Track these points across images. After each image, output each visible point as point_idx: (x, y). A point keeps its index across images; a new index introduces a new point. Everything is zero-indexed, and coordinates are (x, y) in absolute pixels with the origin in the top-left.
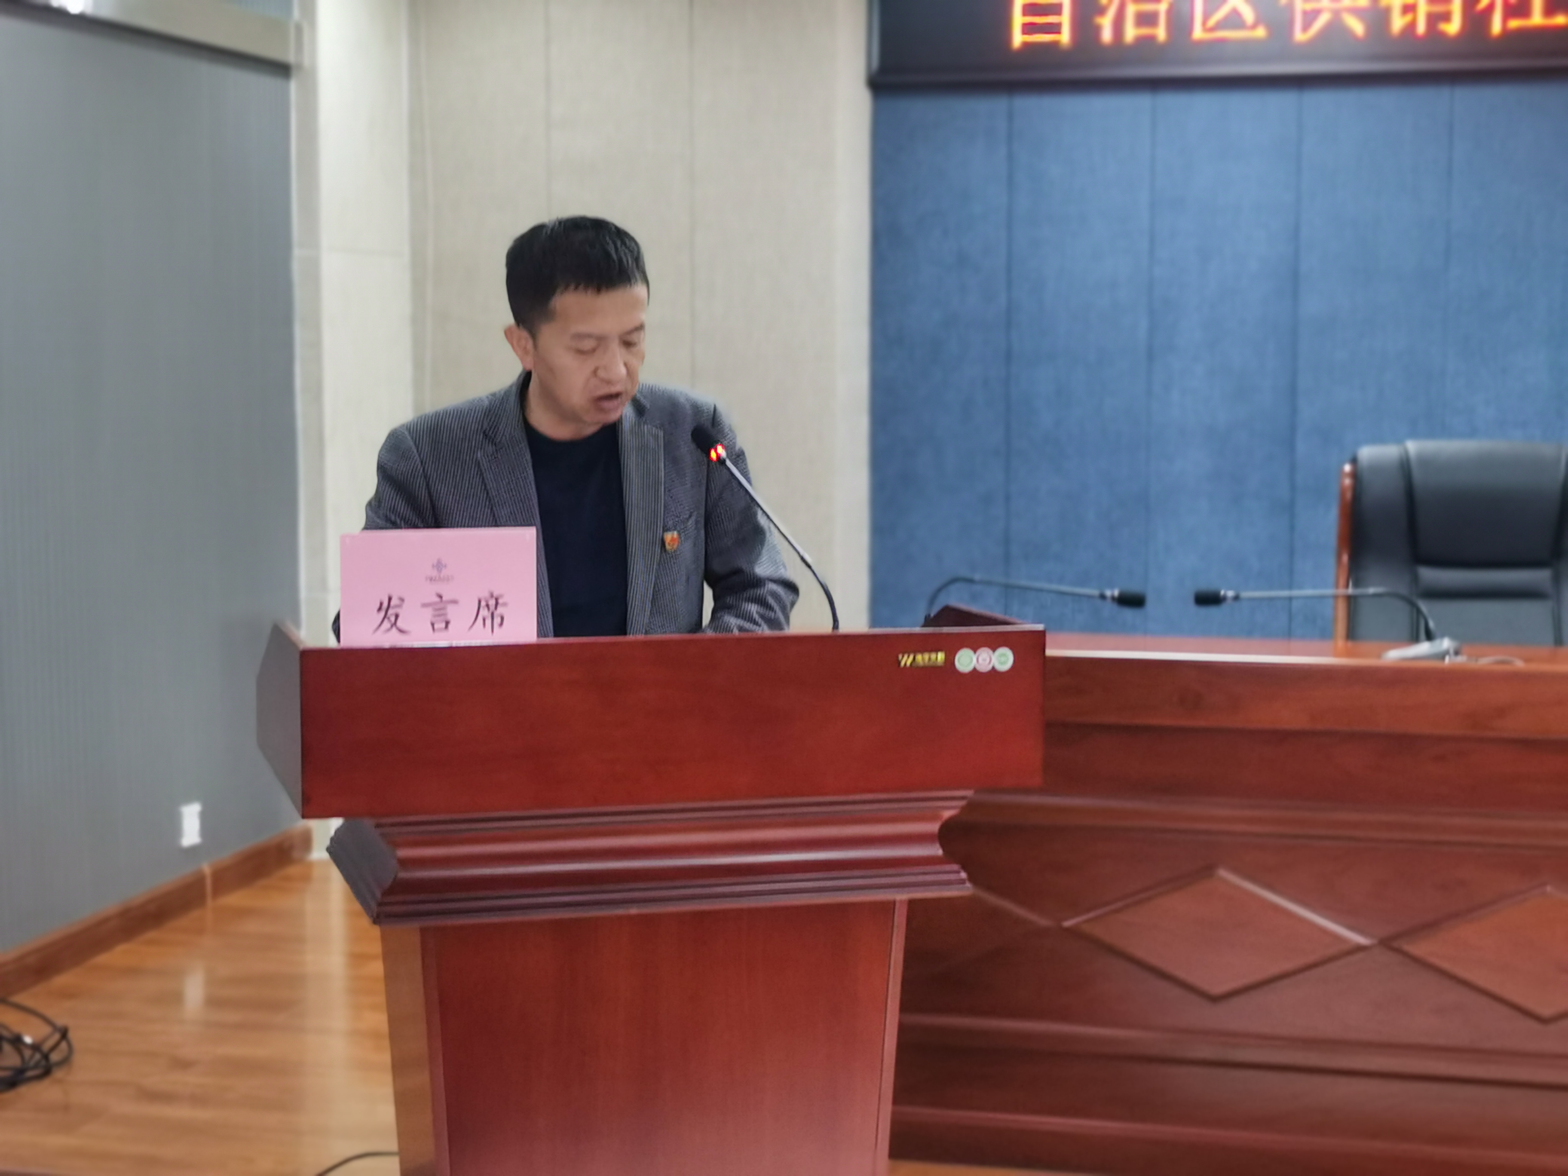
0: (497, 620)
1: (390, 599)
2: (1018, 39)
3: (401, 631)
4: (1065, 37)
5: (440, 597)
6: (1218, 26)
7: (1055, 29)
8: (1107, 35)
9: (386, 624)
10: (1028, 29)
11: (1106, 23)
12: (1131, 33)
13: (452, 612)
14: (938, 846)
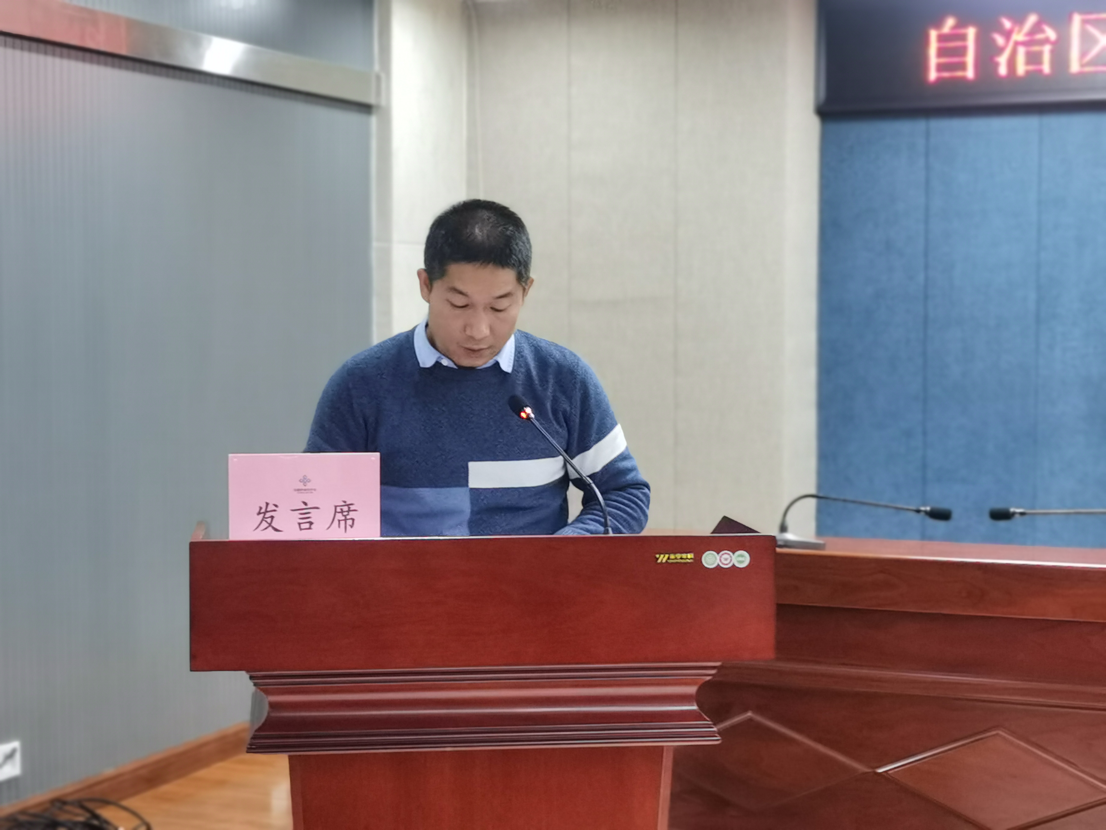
0: (350, 522)
1: (267, 504)
2: (933, 75)
3: (276, 530)
4: (970, 73)
5: (305, 504)
6: (1090, 63)
7: (962, 66)
8: (1003, 70)
9: (264, 525)
10: (940, 68)
11: (1003, 60)
12: (1021, 69)
13: (314, 515)
14: (695, 704)
